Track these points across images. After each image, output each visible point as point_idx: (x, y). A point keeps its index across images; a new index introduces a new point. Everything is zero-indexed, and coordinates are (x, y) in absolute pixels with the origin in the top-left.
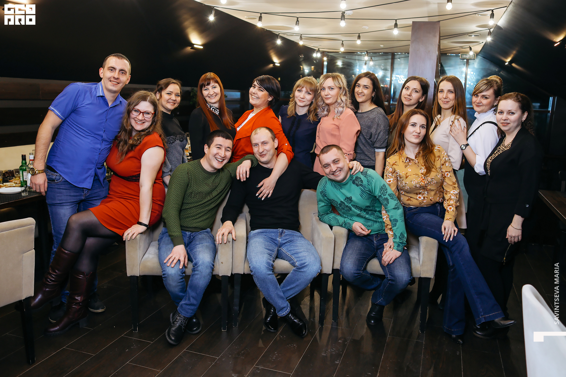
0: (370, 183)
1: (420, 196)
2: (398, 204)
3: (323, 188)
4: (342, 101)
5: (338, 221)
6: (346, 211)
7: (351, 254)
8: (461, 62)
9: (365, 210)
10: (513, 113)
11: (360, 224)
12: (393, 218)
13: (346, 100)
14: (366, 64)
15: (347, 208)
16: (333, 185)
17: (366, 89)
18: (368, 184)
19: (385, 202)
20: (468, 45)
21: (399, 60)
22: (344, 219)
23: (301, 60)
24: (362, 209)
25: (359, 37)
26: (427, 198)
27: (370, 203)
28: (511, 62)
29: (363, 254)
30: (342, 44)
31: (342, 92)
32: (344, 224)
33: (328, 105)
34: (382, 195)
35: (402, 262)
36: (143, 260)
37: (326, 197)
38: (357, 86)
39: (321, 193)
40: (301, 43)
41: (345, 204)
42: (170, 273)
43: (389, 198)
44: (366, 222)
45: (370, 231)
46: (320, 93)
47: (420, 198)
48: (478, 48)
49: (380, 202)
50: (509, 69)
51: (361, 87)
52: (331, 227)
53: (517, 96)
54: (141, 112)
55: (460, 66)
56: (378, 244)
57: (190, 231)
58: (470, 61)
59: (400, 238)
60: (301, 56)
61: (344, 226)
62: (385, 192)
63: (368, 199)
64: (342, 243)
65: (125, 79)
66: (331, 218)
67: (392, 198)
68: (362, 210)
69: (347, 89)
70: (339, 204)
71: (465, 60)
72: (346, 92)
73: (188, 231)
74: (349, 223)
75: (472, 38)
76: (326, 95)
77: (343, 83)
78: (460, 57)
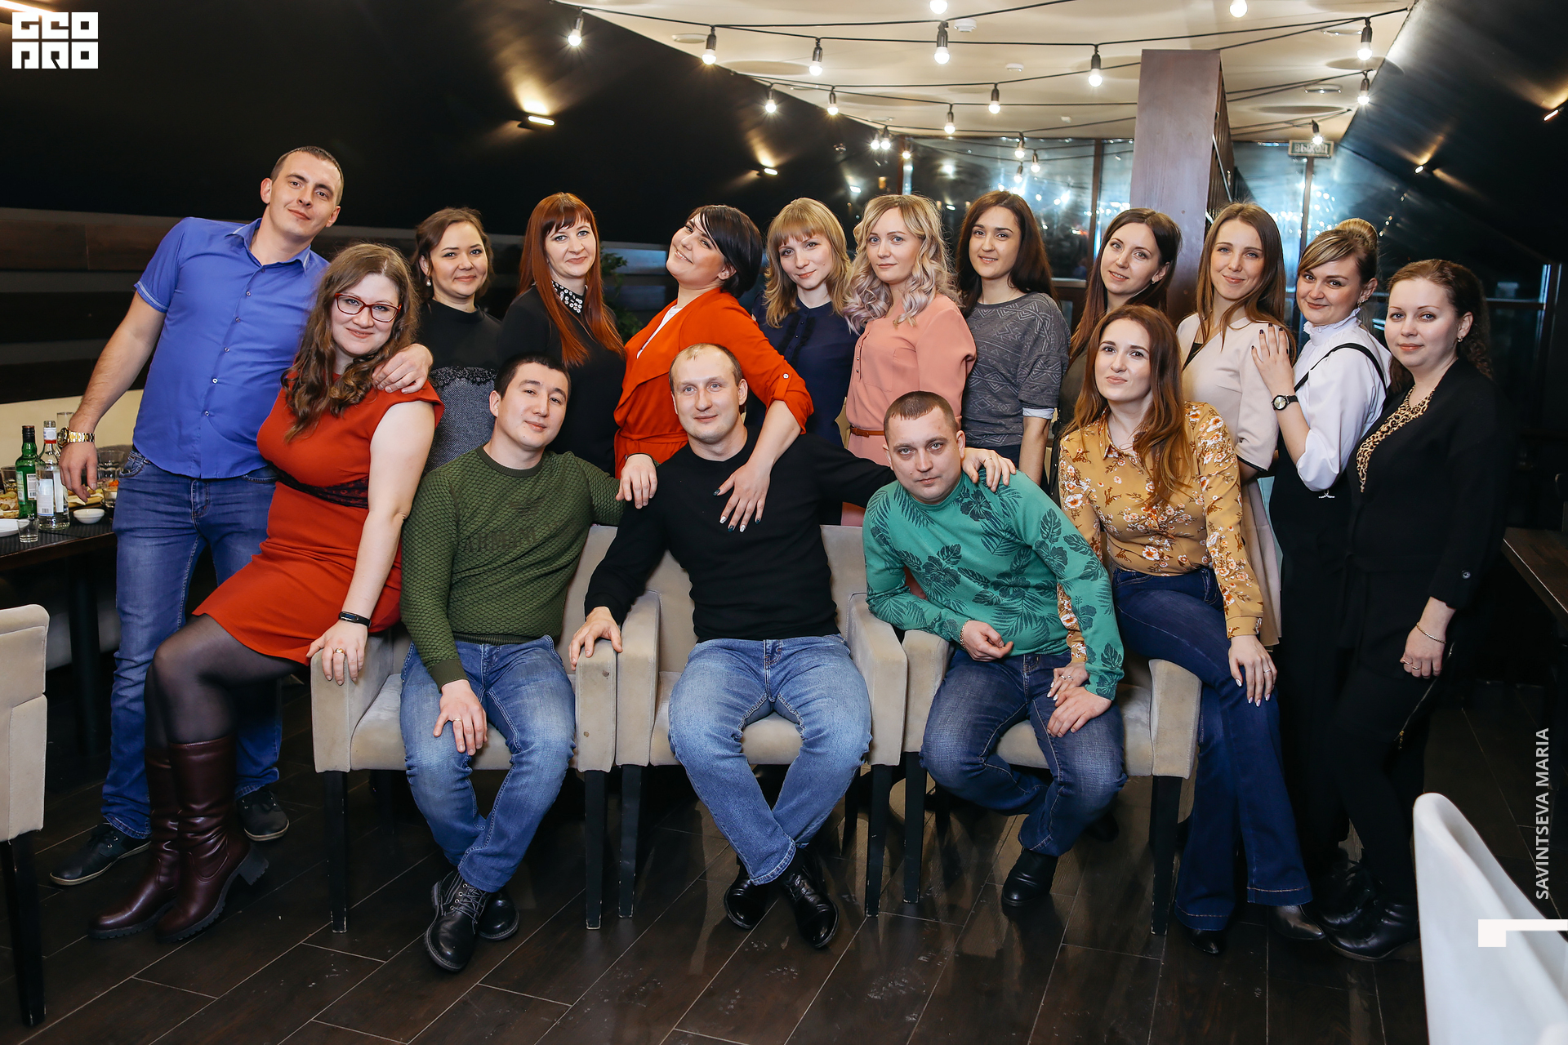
0: (1010, 509)
1: (1151, 550)
2: (1093, 563)
3: (878, 518)
4: (927, 274)
5: (923, 615)
6: (944, 585)
7: (953, 709)
8: (1292, 165)
9: (996, 585)
10: (1432, 317)
11: (984, 627)
12: (1081, 605)
13: (938, 273)
14: (1021, 170)
15: (949, 577)
16: (907, 510)
17: (1003, 238)
18: (1005, 513)
19: (1057, 560)
20: (1307, 117)
21: (1119, 159)
22: (939, 610)
23: (841, 157)
24: (989, 581)
25: (995, 95)
26: (1170, 557)
27: (1012, 565)
28: (1430, 166)
29: (989, 709)
30: (951, 113)
31: (926, 248)
32: (937, 624)
33: (887, 284)
34: (1047, 541)
35: (1096, 732)
36: (360, 725)
37: (887, 544)
38: (976, 233)
39: (875, 531)
40: (833, 111)
41: (941, 564)
42: (425, 763)
43: (1066, 547)
44: (1001, 621)
45: (1010, 644)
46: (865, 248)
47: (1149, 554)
48: (1338, 126)
49: (1043, 561)
50: (1426, 184)
51: (989, 235)
52: (900, 634)
53: (1440, 269)
54: (365, 306)
55: (1290, 177)
56: (1034, 683)
57: (491, 643)
58: (1316, 162)
59: (1103, 659)
60: (837, 149)
61: (936, 629)
62: (1055, 531)
63: (1006, 553)
64: (930, 679)
65: (326, 210)
66: (903, 605)
67: (1074, 546)
68: (989, 584)
69: (940, 240)
70: (924, 567)
71: (1305, 160)
72: (937, 250)
73: (485, 642)
74: (952, 623)
75: (1320, 99)
76: (881, 258)
77: (930, 224)
78: (1290, 150)
